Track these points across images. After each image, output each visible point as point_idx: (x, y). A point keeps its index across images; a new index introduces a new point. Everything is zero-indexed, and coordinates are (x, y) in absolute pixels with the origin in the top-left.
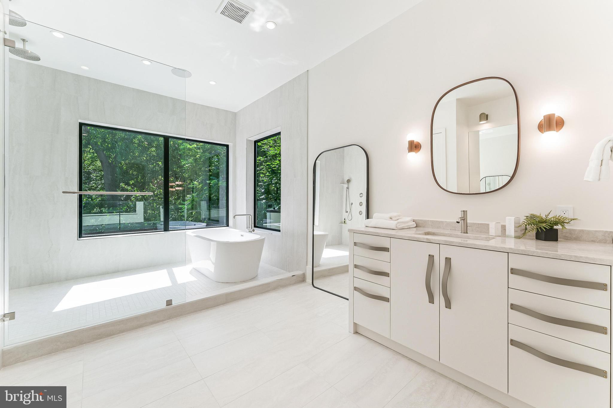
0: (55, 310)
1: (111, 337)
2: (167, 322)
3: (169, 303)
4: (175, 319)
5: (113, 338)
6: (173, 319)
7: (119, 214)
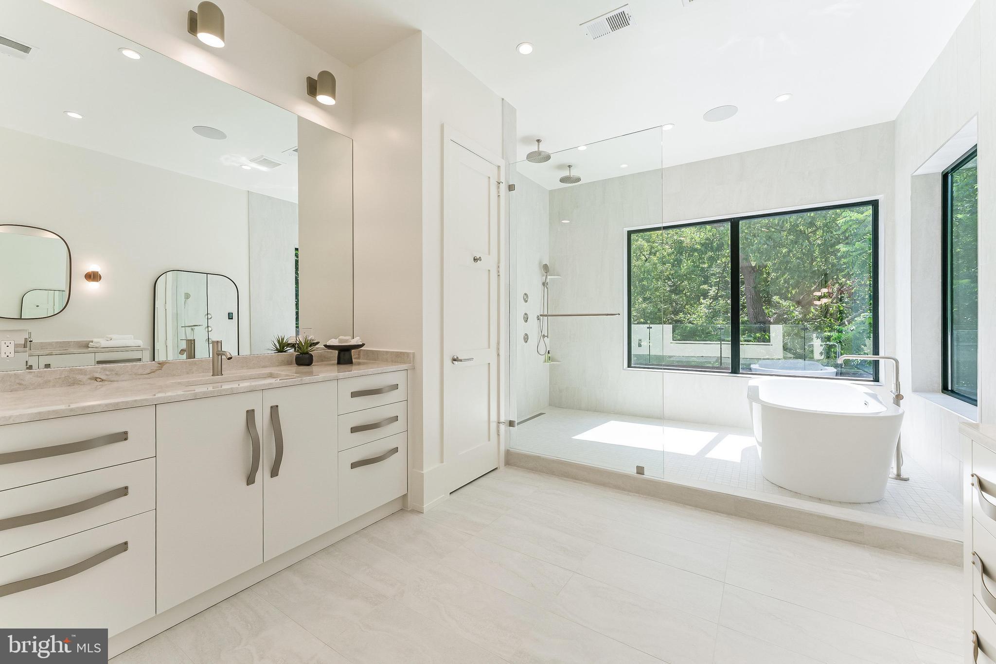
0: (574, 438)
1: (575, 481)
2: (634, 495)
3: (640, 470)
4: (645, 496)
5: (575, 482)
6: (642, 496)
7: (720, 342)
